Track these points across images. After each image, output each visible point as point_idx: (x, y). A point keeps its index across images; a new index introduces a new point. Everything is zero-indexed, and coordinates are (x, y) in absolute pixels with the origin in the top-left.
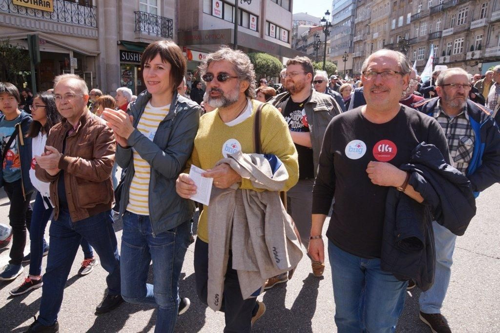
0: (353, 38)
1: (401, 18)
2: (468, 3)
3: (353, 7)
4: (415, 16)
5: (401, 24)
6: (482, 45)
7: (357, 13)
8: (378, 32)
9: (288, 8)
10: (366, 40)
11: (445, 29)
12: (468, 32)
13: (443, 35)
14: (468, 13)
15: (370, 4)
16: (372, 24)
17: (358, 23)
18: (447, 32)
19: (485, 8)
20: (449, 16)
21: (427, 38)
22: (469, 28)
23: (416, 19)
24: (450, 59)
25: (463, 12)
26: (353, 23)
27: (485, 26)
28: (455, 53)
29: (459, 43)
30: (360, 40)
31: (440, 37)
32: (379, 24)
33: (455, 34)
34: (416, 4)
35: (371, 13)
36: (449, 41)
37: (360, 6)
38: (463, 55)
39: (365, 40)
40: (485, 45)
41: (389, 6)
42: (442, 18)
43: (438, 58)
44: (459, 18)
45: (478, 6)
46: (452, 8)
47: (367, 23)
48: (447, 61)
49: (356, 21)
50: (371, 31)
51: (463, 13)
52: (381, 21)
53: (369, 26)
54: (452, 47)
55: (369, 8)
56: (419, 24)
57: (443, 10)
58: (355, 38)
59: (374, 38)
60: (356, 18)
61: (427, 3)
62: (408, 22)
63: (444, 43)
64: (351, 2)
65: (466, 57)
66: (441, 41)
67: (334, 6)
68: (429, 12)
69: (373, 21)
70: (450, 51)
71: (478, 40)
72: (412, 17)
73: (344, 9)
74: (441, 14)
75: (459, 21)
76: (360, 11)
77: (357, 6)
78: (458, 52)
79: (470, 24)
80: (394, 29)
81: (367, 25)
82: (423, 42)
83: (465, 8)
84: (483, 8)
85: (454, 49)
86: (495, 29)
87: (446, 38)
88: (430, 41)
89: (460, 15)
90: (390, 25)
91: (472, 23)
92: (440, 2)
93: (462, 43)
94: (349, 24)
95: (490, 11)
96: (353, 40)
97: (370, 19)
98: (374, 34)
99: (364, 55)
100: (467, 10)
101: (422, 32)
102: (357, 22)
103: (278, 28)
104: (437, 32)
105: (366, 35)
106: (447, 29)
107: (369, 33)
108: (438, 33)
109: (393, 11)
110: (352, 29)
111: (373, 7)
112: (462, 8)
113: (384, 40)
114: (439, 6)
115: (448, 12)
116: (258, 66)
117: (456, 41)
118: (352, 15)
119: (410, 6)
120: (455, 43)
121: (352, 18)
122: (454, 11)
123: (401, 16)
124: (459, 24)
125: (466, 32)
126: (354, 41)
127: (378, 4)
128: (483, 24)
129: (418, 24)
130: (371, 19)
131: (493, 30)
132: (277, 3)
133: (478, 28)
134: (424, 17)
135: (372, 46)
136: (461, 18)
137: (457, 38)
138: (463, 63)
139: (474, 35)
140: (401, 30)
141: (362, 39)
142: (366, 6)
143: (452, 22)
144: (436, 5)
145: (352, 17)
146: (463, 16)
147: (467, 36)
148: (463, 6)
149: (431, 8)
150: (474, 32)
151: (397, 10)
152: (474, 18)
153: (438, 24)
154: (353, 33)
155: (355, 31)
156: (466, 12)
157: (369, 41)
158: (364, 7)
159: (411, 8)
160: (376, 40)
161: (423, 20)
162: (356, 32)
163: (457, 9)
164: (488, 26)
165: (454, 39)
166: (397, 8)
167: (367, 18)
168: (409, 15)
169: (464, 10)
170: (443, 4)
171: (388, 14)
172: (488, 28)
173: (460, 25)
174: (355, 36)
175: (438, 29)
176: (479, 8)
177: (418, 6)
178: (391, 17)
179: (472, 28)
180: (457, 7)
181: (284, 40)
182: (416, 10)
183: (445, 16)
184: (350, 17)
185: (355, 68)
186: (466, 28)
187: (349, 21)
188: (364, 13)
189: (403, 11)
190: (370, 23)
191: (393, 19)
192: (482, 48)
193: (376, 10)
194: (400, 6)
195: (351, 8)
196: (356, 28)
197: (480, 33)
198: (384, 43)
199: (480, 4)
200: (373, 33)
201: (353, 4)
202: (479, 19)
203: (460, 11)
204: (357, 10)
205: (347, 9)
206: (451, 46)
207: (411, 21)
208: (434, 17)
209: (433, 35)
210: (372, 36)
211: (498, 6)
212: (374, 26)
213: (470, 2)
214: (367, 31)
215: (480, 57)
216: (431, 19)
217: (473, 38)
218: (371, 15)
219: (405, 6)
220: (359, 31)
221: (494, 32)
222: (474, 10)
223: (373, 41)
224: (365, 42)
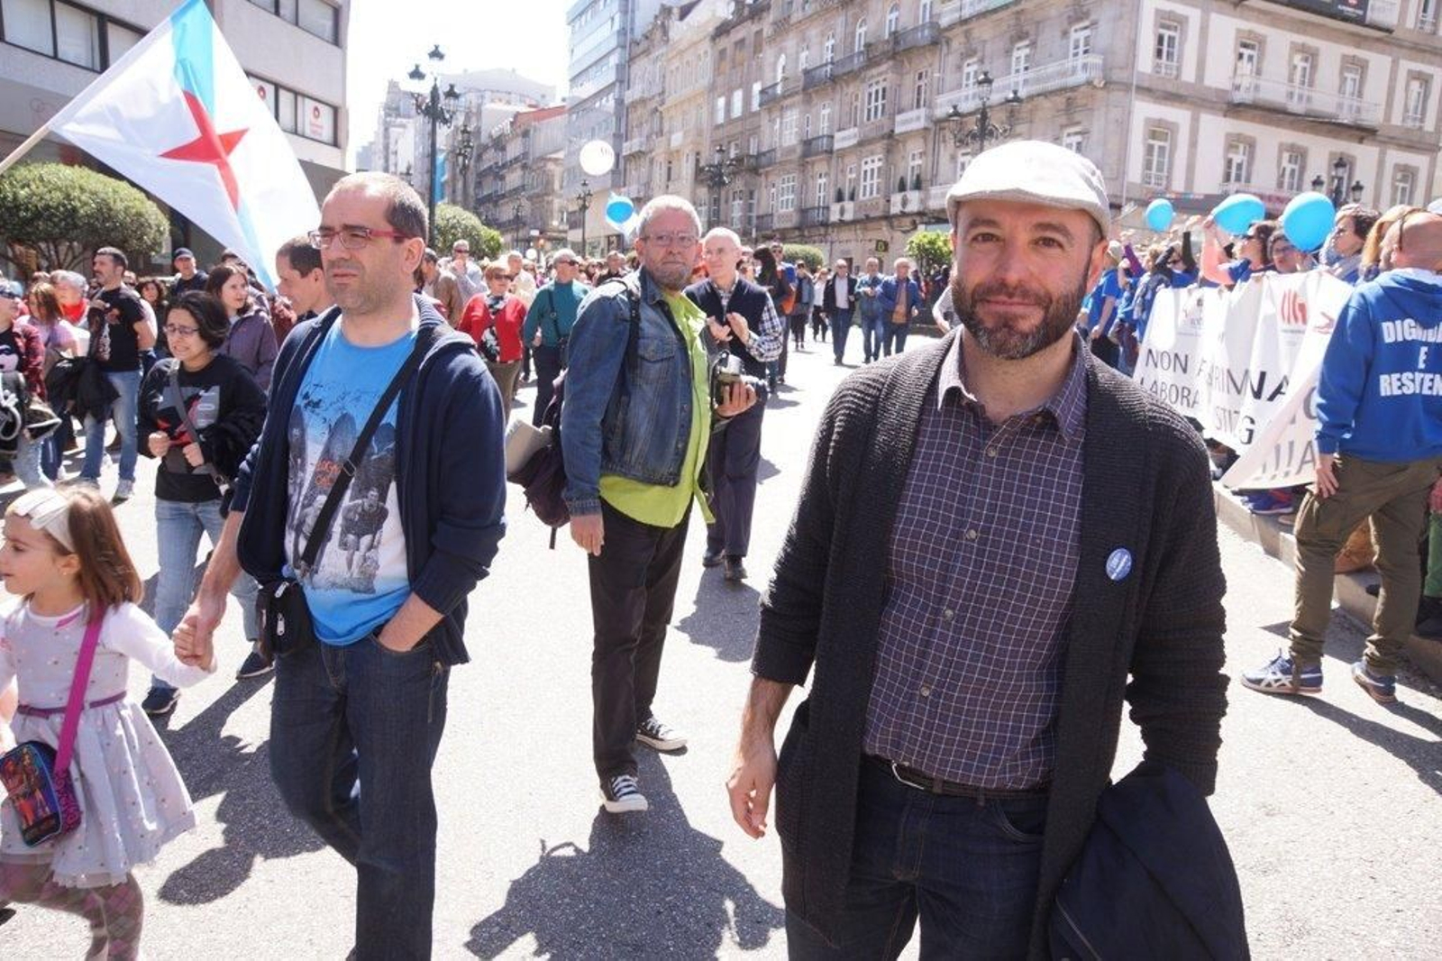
0: (621, 145)
1: (738, 96)
2: (883, 67)
3: (621, 57)
4: (770, 91)
5: (737, 110)
6: (923, 176)
7: (632, 76)
8: (682, 130)
10: (654, 154)
11: (839, 130)
12: (891, 141)
13: (837, 146)
14: (887, 94)
15: (661, 51)
16: (668, 109)
17: (634, 105)
18: (844, 139)
19: (923, 83)
20: (847, 95)
21: (799, 150)
22: (893, 131)
23: (771, 101)
24: (855, 212)
25: (876, 88)
26: (620, 102)
27: (926, 129)
28: (864, 195)
29: (872, 170)
30: (640, 151)
31: (830, 152)
32: (686, 106)
33: (861, 144)
34: (772, 60)
35: (664, 77)
36: (851, 161)
37: (639, 55)
38: (882, 202)
39: (651, 152)
40: (929, 177)
41: (708, 59)
42: (832, 100)
43: (828, 208)
44: (869, 102)
45: (907, 76)
46: (854, 75)
47: (653, 105)
48: (848, 216)
49: (631, 95)
50: (666, 128)
51: (877, 92)
52: (689, 100)
53: (661, 113)
54: (857, 179)
55: (659, 64)
56: (778, 114)
57: (834, 79)
58: (625, 145)
59: (672, 145)
60: (628, 88)
61: (797, 60)
62: (755, 106)
63: (841, 166)
64: (616, 44)
65: (889, 208)
66: (834, 162)
67: (572, 51)
68: (801, 84)
69: (670, 101)
70: (854, 190)
71: (912, 164)
72: (763, 92)
73: (596, 63)
74: (830, 89)
75: (869, 110)
76: (636, 69)
77: (630, 54)
78: (871, 193)
79: (894, 120)
80: (721, 125)
81: (656, 110)
82: (790, 162)
83: (881, 79)
84: (920, 83)
85: (862, 183)
87: (843, 153)
88: (808, 159)
89: (870, 95)
90: (713, 112)
91: (899, 118)
92: (825, 57)
93: (879, 169)
94: (609, 103)
95: (935, 91)
96: (621, 150)
97: (663, 92)
98: (674, 137)
100: (885, 84)
101: (786, 135)
102: (630, 100)
104: (823, 136)
105: (654, 137)
106: (844, 129)
107: (661, 133)
108: (825, 140)
109: (719, 75)
110: (619, 120)
111: (669, 60)
112: (873, 77)
113: (698, 154)
114: (824, 69)
115: (844, 85)
117: (866, 163)
118: (617, 80)
119: (757, 63)
120: (864, 168)
121: (617, 89)
122: (856, 83)
123: (738, 88)
124: (869, 119)
125: (885, 142)
126: (624, 154)
127: (681, 53)
128: (921, 124)
129: (776, 114)
130: (667, 94)
131: (944, 141)
133: (911, 131)
134: (789, 96)
135: (669, 169)
136: (873, 104)
137: (867, 156)
138: (884, 223)
139: (905, 150)
140: (737, 129)
141: (643, 149)
142: (653, 56)
143: (856, 113)
144: (818, 64)
145: (618, 84)
146: (876, 100)
147: (889, 151)
148: (874, 72)
149: (806, 72)
150: (904, 142)
151: (727, 71)
152: (902, 106)
153: (824, 114)
154: (623, 131)
155: (627, 125)
156: (884, 90)
157: (660, 155)
158: (646, 59)
159: (760, 68)
160: (678, 151)
161: (788, 101)
162: (630, 128)
163: (863, 81)
164: (933, 130)
165: (861, 160)
166: (726, 65)
167: (657, 90)
168: (757, 87)
169: (877, 83)
170: (832, 63)
171: (705, 82)
172: (932, 136)
173: (873, 123)
174: (626, 140)
175: (824, 127)
176: (909, 80)
177: (775, 63)
178: (712, 89)
179: (897, 131)
180: (862, 75)
182: (772, 74)
183: (838, 97)
184: (613, 84)
186: (886, 130)
187: (611, 96)
188: (647, 75)
189: (741, 77)
190: (663, 103)
191: (719, 96)
192: (924, 185)
193: (677, 68)
194: (733, 61)
195: (614, 60)
196: (630, 116)
197: (915, 147)
198: (698, 161)
199: (912, 73)
200: (670, 132)
201: (619, 50)
202: (912, 109)
203: (871, 85)
204: (629, 67)
205: (605, 61)
206: (854, 176)
207: (760, 105)
208: (813, 95)
209: (814, 142)
210: (669, 140)
211: (950, 78)
212: (673, 112)
213: (891, 63)
214: (656, 128)
215: (921, 209)
216: (808, 101)
217: (903, 157)
218: (664, 82)
219: (746, 64)
220: (637, 126)
221: (945, 146)
222: (899, 86)
223: (671, 154)
224: (649, 156)
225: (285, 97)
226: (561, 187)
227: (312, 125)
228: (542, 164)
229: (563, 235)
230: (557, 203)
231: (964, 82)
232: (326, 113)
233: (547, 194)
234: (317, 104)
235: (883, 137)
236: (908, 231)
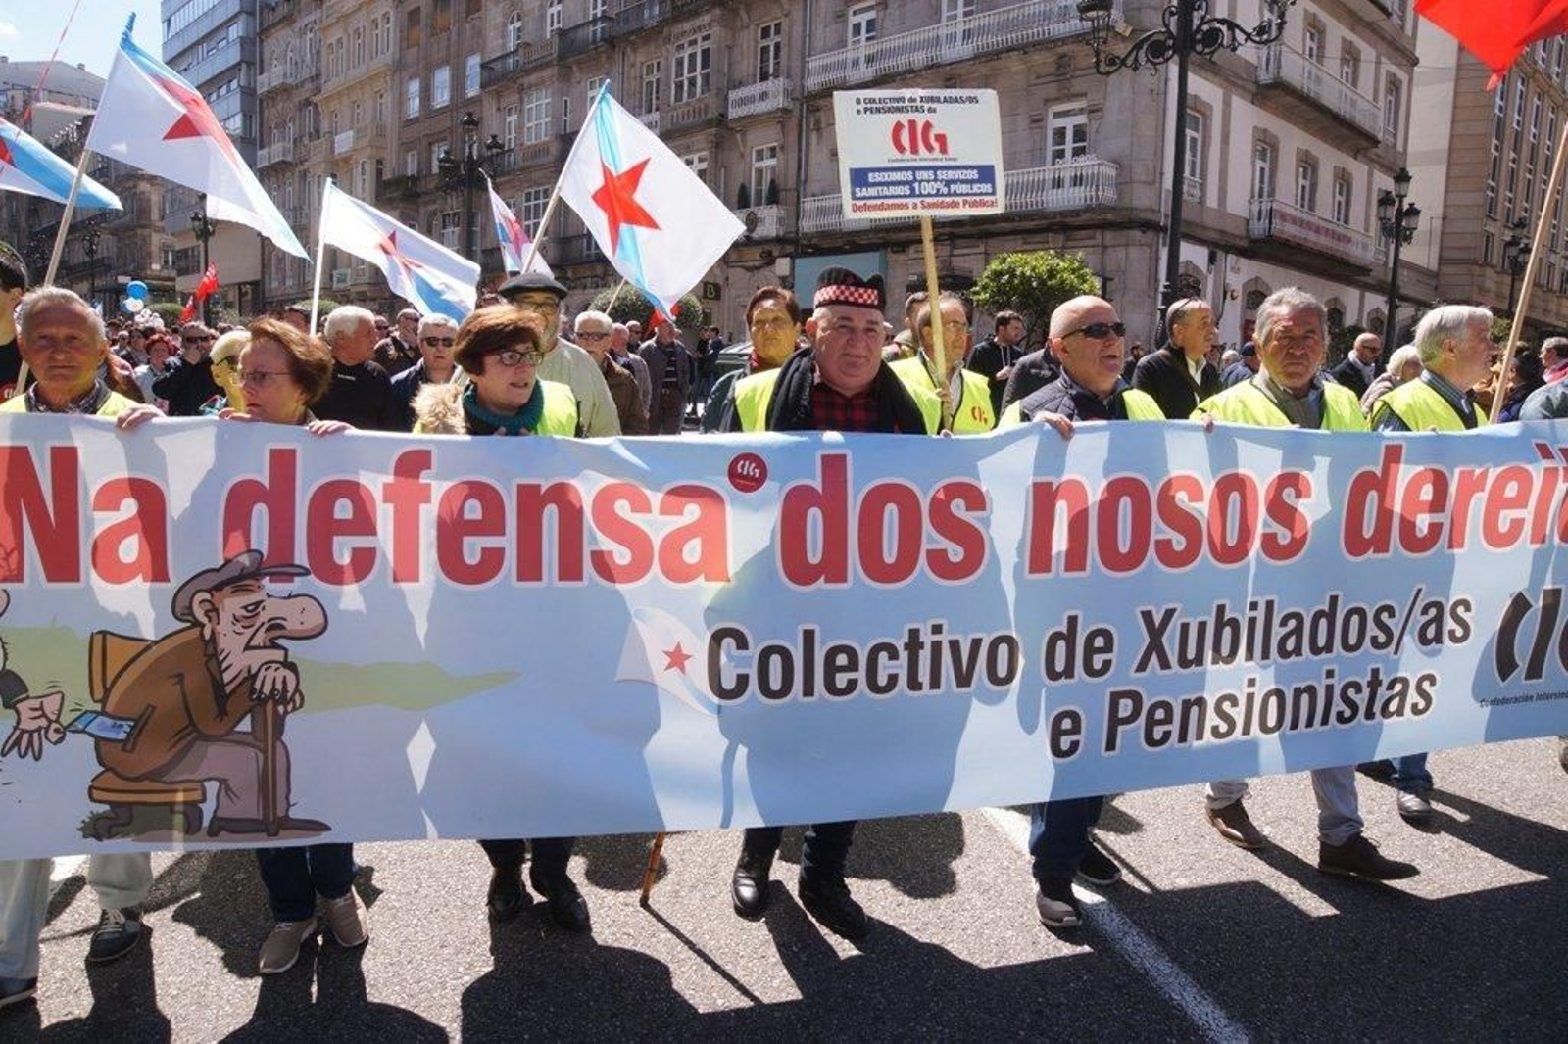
0: (256, 151)
1: (443, 77)
2: (706, 18)
3: (246, 30)
4: (498, 65)
5: (442, 98)
6: (780, 182)
7: (267, 55)
8: (351, 128)
12: (723, 131)
14: (712, 58)
15: (311, 18)
16: (327, 99)
17: (273, 94)
19: (771, 43)
20: (633, 65)
21: (554, 149)
22: (724, 115)
23: (502, 79)
25: (690, 50)
26: (248, 93)
27: (784, 110)
30: (284, 162)
32: (356, 96)
34: (499, 20)
35: (318, 52)
37: (276, 24)
39: (301, 162)
40: (791, 184)
41: (391, 25)
44: (680, 74)
45: (746, 32)
46: (649, 36)
47: (305, 93)
49: (264, 83)
50: (325, 127)
51: (692, 56)
52: (361, 84)
53: (316, 106)
55: (310, 35)
56: (517, 96)
57: (611, 42)
58: (262, 151)
59: (337, 151)
60: (261, 71)
61: (543, 17)
62: (473, 91)
64: (237, 9)
67: (169, 21)
68: (554, 50)
69: (330, 87)
71: (757, 165)
72: (484, 66)
73: (209, 36)
74: (603, 57)
75: (680, 86)
76: (274, 45)
77: (261, 24)
79: (726, 99)
80: (417, 119)
81: (307, 102)
82: (541, 166)
83: (699, 37)
84: (765, 43)
86: (823, 125)
89: (680, 63)
90: (401, 101)
91: (733, 95)
92: (592, 12)
93: (702, 173)
94: (233, 93)
96: (255, 162)
97: (318, 76)
98: (338, 139)
99: (304, 221)
100: (706, 45)
101: (530, 129)
102: (265, 89)
105: (306, 140)
107: (316, 134)
109: (408, 46)
110: (248, 117)
111: (325, 30)
112: (683, 34)
113: (380, 162)
114: (592, 29)
115: (629, 50)
118: (242, 61)
119: (473, 27)
121: (242, 74)
122: (652, 48)
123: (439, 65)
124: (678, 98)
125: (713, 131)
127: (345, 17)
128: (778, 102)
129: (512, 99)
130: (323, 79)
131: (818, 129)
133: (758, 114)
134: (536, 69)
136: (686, 76)
139: (744, 142)
140: (446, 122)
141: (289, 158)
142: (299, 25)
144: (582, 21)
145: (244, 66)
146: (692, 69)
147: (718, 146)
148: (687, 26)
149: (562, 34)
150: (743, 133)
151: (423, 40)
152: (737, 76)
154: (255, 129)
155: (261, 125)
156: (706, 53)
157: (319, 164)
158: (288, 31)
159: (479, 34)
160: (346, 160)
161: (533, 78)
162: (266, 129)
163: (668, 40)
164: (796, 112)
166: (421, 33)
167: (306, 73)
168: (474, 62)
169: (693, 43)
170: (605, 19)
171: (388, 57)
172: (794, 121)
173: (688, 104)
174: (263, 145)
176: (749, 40)
177: (504, 25)
178: (399, 67)
179: (734, 113)
180: (666, 31)
182: (500, 41)
183: (617, 69)
184: (237, 66)
185: (274, 276)
186: (712, 114)
187: (234, 85)
188: (290, 54)
189: (448, 47)
190: (318, 91)
191: (410, 79)
192: (782, 195)
193: (339, 41)
194: (433, 27)
195: (235, 32)
196: (266, 113)
197: (764, 138)
198: (379, 173)
199: (752, 28)
200: (332, 133)
201: (243, 16)
202: (754, 82)
203: (681, 47)
204: (261, 41)
205: (221, 35)
207: (483, 86)
208: (575, 68)
210: (333, 143)
211: (823, 34)
212: (335, 104)
213: (718, 11)
214: (309, 126)
215: (781, 233)
216: (565, 76)
217: (742, 155)
218: (318, 60)
219: (454, 29)
220: (277, 128)
221: (820, 137)
222: (730, 48)
223: (335, 163)
224: (301, 168)
226: (162, 218)
228: (130, 184)
229: (170, 284)
230: (156, 240)
231: (850, 39)
233: (144, 227)
235: (708, 124)
236: (757, 268)
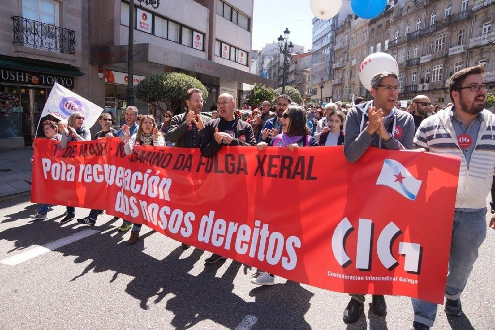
0: (332, 65)
1: (379, 45)
2: (445, 30)
3: (332, 35)
4: (393, 43)
5: (379, 51)
7: (337, 40)
8: (356, 59)
9: (247, 28)
10: (345, 68)
11: (423, 56)
12: (447, 59)
13: (421, 62)
14: (445, 40)
15: (348, 31)
16: (351, 52)
17: (337, 50)
18: (425, 59)
19: (462, 35)
20: (426, 42)
21: (405, 64)
22: (447, 55)
23: (394, 46)
24: (429, 87)
25: (440, 38)
26: (332, 50)
27: (463, 53)
28: (434, 80)
29: (438, 70)
30: (339, 67)
31: (418, 64)
32: (358, 50)
33: (433, 60)
34: (394, 31)
35: (349, 40)
36: (428, 67)
37: (339, 33)
38: (442, 83)
39: (344, 67)
41: (367, 32)
42: (420, 44)
43: (417, 86)
44: (437, 44)
45: (455, 33)
46: (430, 34)
47: (345, 50)
48: (426, 89)
49: (336, 48)
50: (350, 58)
51: (440, 40)
52: (359, 48)
53: (348, 53)
54: (431, 74)
55: (347, 35)
56: (397, 51)
57: (421, 36)
58: (334, 65)
60: (335, 45)
61: (404, 30)
62: (387, 49)
63: (422, 70)
64: (330, 30)
65: (445, 85)
66: (420, 68)
67: (314, 33)
68: (407, 39)
69: (351, 49)
70: (429, 78)
71: (456, 67)
72: (389, 43)
73: (323, 36)
74: (419, 40)
75: (437, 47)
76: (338, 38)
77: (336, 33)
78: (437, 79)
79: (448, 50)
81: (346, 52)
82: (402, 68)
83: (443, 35)
84: (460, 35)
85: (433, 76)
86: (473, 56)
87: (424, 64)
88: (408, 68)
89: (437, 41)
90: (369, 51)
91: (450, 49)
92: (417, 28)
93: (441, 70)
94: (327, 52)
95: (468, 37)
96: (332, 67)
97: (349, 46)
98: (353, 61)
99: (343, 82)
100: (444, 36)
101: (399, 59)
102: (336, 49)
103: (233, 49)
104: (415, 59)
105: (345, 62)
106: (425, 55)
107: (348, 60)
108: (416, 60)
109: (371, 38)
110: (331, 56)
111: (351, 34)
112: (439, 34)
114: (416, 33)
115: (425, 38)
116: (166, 88)
117: (435, 68)
118: (331, 42)
119: (387, 33)
120: (434, 69)
121: (331, 45)
122: (431, 37)
123: (379, 43)
124: (436, 50)
125: (444, 59)
126: (333, 68)
127: (356, 31)
128: (462, 51)
129: (395, 51)
130: (350, 46)
131: (472, 57)
132: (231, 21)
133: (456, 54)
134: (401, 44)
135: (351, 73)
136: (439, 45)
137: (436, 65)
138: (442, 91)
139: (453, 62)
141: (341, 66)
142: (345, 33)
143: (430, 49)
144: (414, 31)
146: (440, 43)
147: (445, 63)
148: (439, 32)
149: (408, 34)
150: (452, 59)
151: (375, 37)
152: (452, 44)
153: (416, 50)
154: (333, 60)
155: (334, 58)
156: (444, 39)
157: (347, 68)
158: (342, 34)
159: (388, 34)
160: (354, 67)
161: (401, 46)
162: (335, 59)
163: (435, 36)
164: (466, 53)
165: (433, 66)
166: (374, 34)
167: (346, 45)
168: (387, 42)
169: (441, 36)
170: (420, 30)
171: (366, 41)
172: (466, 55)
173: (438, 52)
174: (334, 63)
175: (416, 55)
176: (456, 34)
177: (395, 32)
178: (368, 44)
179: (450, 54)
180: (434, 34)
181: (240, 63)
182: (394, 36)
183: (422, 43)
185: (335, 95)
186: (444, 55)
187: (328, 48)
188: (342, 40)
189: (381, 38)
190: (348, 49)
191: (371, 46)
193: (354, 37)
194: (377, 33)
195: (330, 35)
196: (336, 55)
197: (458, 60)
199: (457, 31)
200: (352, 60)
201: (332, 31)
202: (457, 46)
203: (438, 37)
204: (336, 37)
205: (326, 36)
206: (429, 73)
207: (389, 48)
208: (411, 43)
209: (411, 61)
210: (351, 63)
211: (475, 32)
212: (352, 53)
213: (448, 28)
214: (346, 58)
216: (409, 45)
217: (452, 65)
218: (349, 42)
219: (382, 33)
220: (338, 58)
221: (472, 60)
222: (451, 37)
223: (352, 67)
224: (344, 69)
225: (233, 50)
226: (309, 81)
227: (240, 59)
228: (302, 73)
229: (309, 97)
230: (307, 86)
231: (483, 32)
232: (245, 54)
233: (304, 83)
234: (242, 52)
235: (443, 57)
